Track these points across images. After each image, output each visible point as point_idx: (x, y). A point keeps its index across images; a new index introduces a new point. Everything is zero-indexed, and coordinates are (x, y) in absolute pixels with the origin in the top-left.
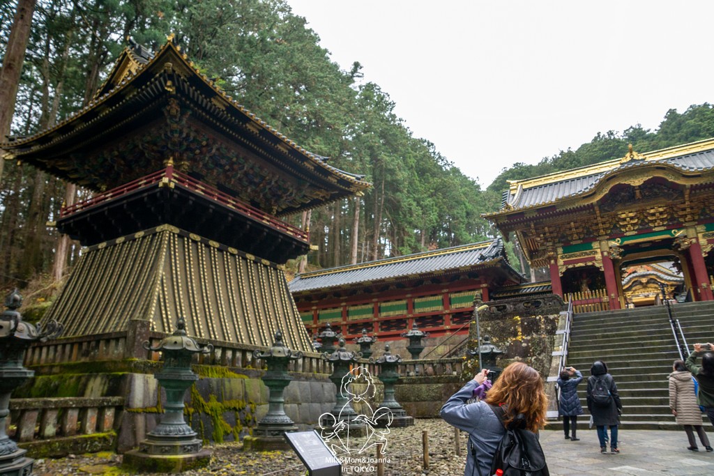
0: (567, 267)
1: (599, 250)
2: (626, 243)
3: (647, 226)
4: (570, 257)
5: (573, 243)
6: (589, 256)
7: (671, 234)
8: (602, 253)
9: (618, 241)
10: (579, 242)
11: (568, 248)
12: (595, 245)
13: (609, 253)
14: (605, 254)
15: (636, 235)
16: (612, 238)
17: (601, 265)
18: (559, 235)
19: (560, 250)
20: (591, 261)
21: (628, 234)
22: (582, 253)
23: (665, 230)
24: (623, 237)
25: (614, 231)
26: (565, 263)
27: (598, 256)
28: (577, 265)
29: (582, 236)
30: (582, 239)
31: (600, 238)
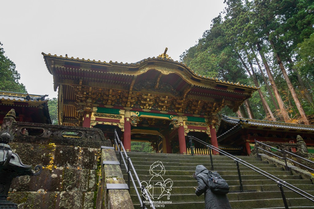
0: (97, 123)
1: (123, 117)
2: (142, 116)
3: (157, 109)
4: (102, 116)
5: (107, 106)
6: (116, 119)
7: (170, 118)
8: (125, 119)
9: (138, 113)
10: (111, 107)
11: (102, 109)
12: (122, 112)
13: (130, 119)
14: (128, 119)
15: (150, 112)
16: (134, 110)
17: (123, 127)
18: (97, 99)
19: (95, 109)
20: (116, 123)
21: (144, 110)
22: (111, 116)
23: (167, 114)
24: (141, 111)
25: (136, 107)
26: (97, 120)
27: (122, 120)
28: (106, 123)
29: (113, 103)
30: (114, 105)
31: (126, 108)
